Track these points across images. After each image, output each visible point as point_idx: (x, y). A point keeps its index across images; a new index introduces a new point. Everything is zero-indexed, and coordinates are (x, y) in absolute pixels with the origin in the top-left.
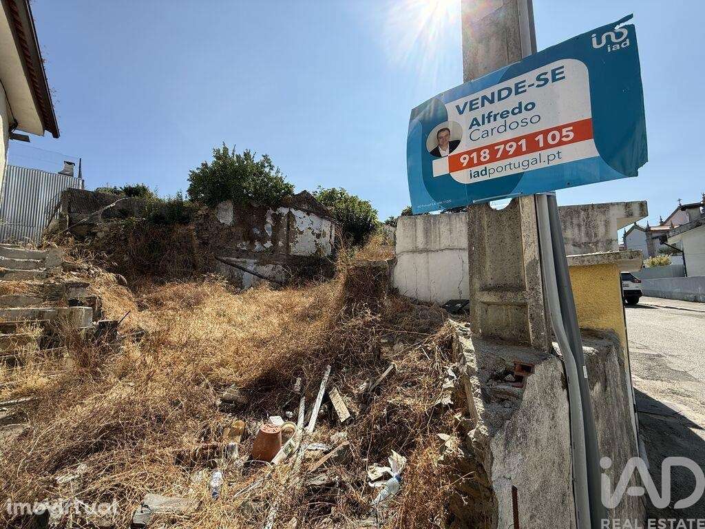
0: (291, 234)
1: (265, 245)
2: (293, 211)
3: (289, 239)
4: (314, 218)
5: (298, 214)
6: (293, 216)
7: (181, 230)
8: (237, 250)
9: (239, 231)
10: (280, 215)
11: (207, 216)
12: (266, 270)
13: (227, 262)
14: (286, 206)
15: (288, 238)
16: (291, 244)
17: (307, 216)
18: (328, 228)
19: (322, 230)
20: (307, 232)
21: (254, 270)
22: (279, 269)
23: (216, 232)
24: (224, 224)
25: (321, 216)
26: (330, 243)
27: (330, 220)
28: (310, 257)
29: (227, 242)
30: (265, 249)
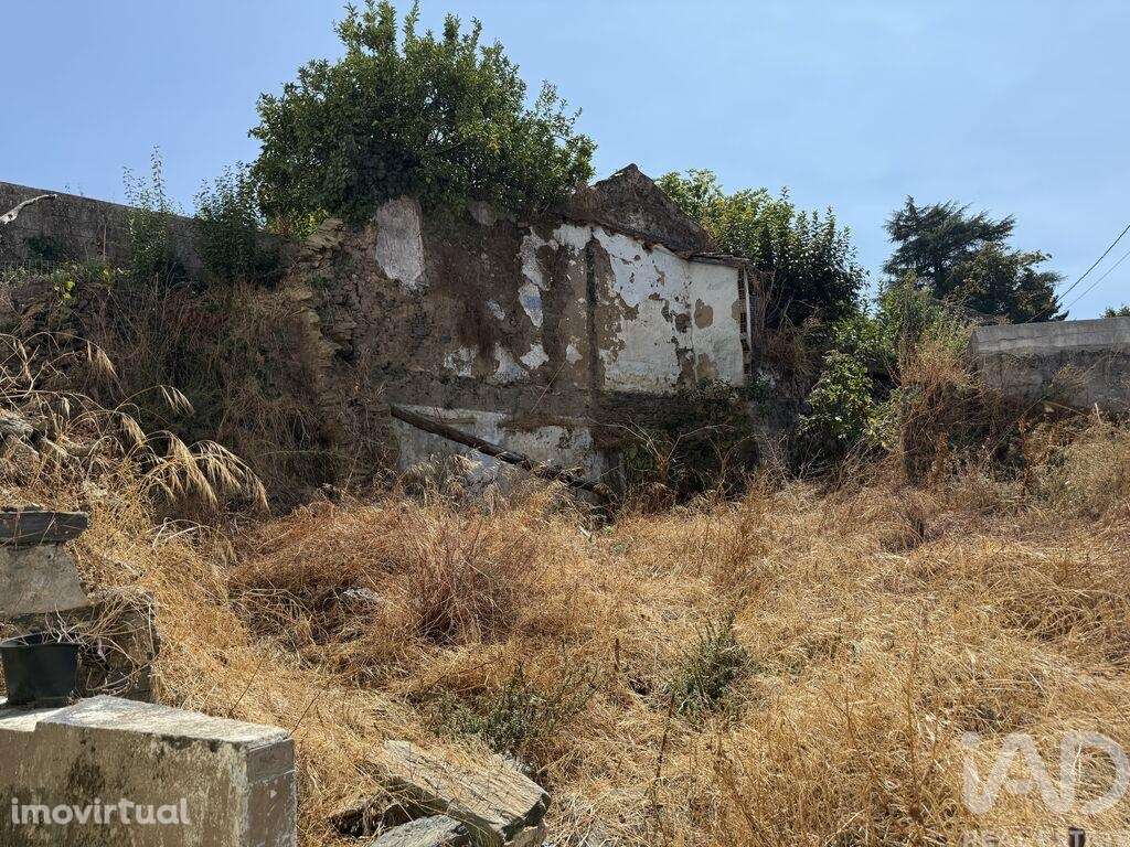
0: (602, 318)
1: (524, 360)
2: (600, 235)
3: (595, 336)
4: (663, 259)
5: (619, 247)
6: (605, 255)
7: (260, 304)
8: (445, 380)
9: (444, 310)
10: (564, 249)
11: (338, 255)
12: (541, 444)
13: (419, 423)
14: (580, 223)
15: (593, 331)
16: (603, 353)
17: (643, 254)
18: (718, 290)
19: (692, 301)
20: (647, 308)
21: (503, 444)
22: (580, 441)
23: (377, 312)
24: (397, 282)
25: (689, 253)
26: (743, 341)
27: (728, 264)
28: (665, 396)
29: (414, 349)
30: (526, 374)
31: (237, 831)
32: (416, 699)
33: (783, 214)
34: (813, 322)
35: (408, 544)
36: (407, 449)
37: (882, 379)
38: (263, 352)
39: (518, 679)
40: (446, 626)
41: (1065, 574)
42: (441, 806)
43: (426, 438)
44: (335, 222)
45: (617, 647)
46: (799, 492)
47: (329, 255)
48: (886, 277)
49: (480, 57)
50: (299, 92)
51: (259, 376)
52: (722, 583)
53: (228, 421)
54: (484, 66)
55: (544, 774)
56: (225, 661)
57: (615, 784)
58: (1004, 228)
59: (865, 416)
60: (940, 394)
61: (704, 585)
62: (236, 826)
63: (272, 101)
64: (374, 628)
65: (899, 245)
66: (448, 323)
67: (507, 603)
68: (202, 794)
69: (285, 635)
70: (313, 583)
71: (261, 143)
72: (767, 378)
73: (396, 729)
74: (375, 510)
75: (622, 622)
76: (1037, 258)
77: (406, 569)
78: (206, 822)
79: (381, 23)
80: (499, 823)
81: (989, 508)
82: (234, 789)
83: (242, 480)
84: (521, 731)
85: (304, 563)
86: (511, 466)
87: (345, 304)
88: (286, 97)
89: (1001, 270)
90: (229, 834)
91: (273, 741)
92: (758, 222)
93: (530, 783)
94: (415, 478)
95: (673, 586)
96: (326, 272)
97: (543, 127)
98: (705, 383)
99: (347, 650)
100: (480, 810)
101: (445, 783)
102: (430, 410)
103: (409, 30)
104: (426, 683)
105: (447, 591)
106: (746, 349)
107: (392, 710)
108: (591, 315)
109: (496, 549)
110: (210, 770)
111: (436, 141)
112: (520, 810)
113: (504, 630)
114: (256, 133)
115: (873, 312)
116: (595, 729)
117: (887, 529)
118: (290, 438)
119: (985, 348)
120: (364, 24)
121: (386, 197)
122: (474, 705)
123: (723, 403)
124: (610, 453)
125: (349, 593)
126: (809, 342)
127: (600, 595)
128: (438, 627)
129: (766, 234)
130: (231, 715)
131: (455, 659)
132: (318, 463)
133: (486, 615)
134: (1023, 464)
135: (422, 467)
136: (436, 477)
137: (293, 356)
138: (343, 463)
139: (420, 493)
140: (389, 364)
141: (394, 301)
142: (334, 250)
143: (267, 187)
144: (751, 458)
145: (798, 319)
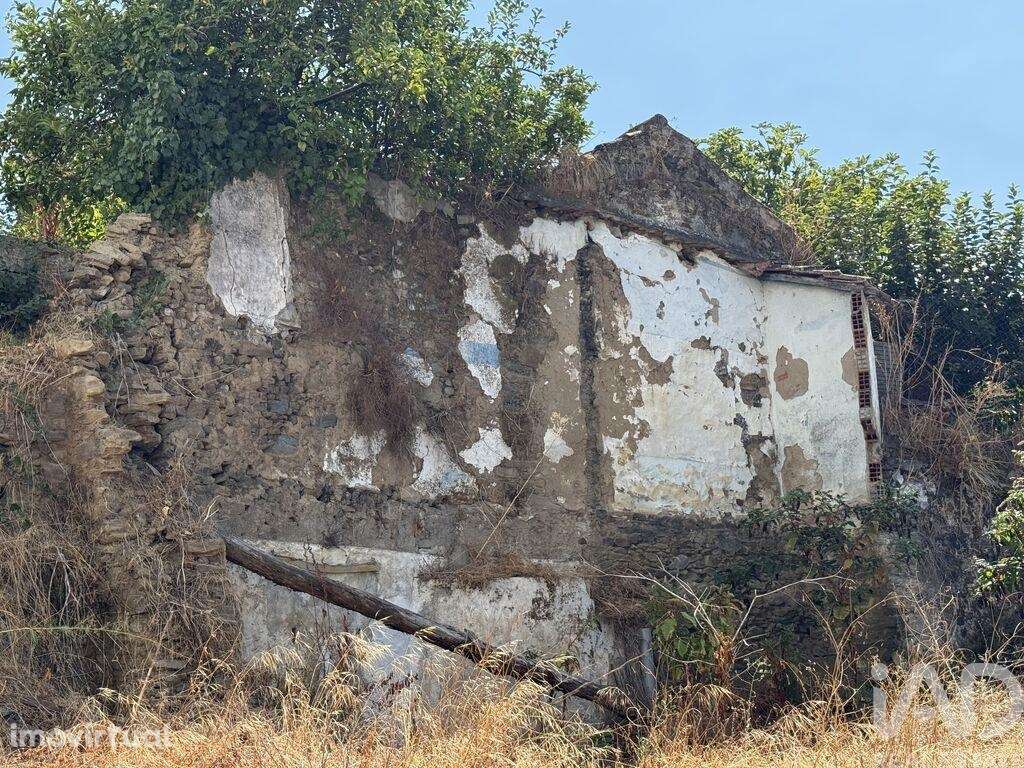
0: (608, 381)
2: (603, 235)
3: (596, 414)
4: (716, 276)
5: (636, 258)
6: (611, 271)
8: (324, 495)
9: (330, 368)
10: (537, 261)
11: (141, 276)
13: (277, 573)
14: (565, 214)
15: (591, 405)
16: (609, 444)
17: (679, 268)
18: (818, 332)
19: (770, 351)
20: (688, 364)
21: (428, 611)
22: (571, 605)
23: (206, 375)
24: (243, 321)
25: (763, 266)
26: (866, 423)
27: (833, 285)
28: (726, 522)
29: (270, 441)
30: (471, 482)
33: (931, 200)
34: (992, 388)
36: (253, 621)
43: (288, 602)
44: (137, 219)
47: (125, 275)
66: (331, 392)
71: (14, 84)
72: (912, 490)
74: (193, 737)
86: (442, 653)
87: (150, 361)
92: (882, 215)
94: (267, 678)
96: (118, 305)
97: (502, 56)
98: (797, 499)
102: (297, 550)
106: (871, 437)
108: (588, 376)
111: (316, 81)
114: (4, 67)
118: (43, 604)
121: (228, 175)
123: (833, 537)
124: (625, 629)
126: (986, 424)
129: (899, 234)
132: (92, 648)
136: (305, 674)
137: (55, 455)
138: (136, 650)
139: (275, 704)
140: (224, 466)
141: (237, 354)
142: (133, 267)
143: (19, 160)
144: (891, 640)
145: (965, 383)
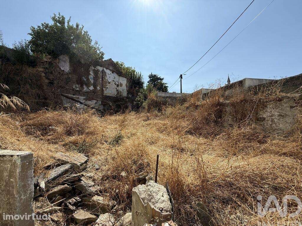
0: (104, 83)
1: (89, 88)
2: (105, 69)
4: (115, 75)
5: (108, 72)
6: (105, 73)
8: (73, 90)
9: (75, 77)
10: (98, 70)
12: (92, 103)
13: (67, 97)
14: (101, 66)
15: (102, 85)
16: (104, 89)
17: (112, 73)
18: (124, 81)
19: (120, 83)
20: (112, 82)
21: (84, 103)
22: (99, 103)
23: (59, 76)
24: (63, 71)
25: (119, 75)
26: (127, 90)
27: (125, 77)
28: (114, 97)
29: (67, 84)
30: (90, 91)
31: (18, 171)
32: (64, 145)
33: (134, 71)
34: (137, 88)
35: (63, 119)
36: (64, 102)
37: (146, 98)
38: (31, 80)
39: (84, 141)
40: (71, 133)
41: (164, 125)
42: (68, 162)
43: (68, 100)
44: (50, 57)
45: (102, 135)
46: (133, 113)
47: (48, 63)
48: (148, 83)
49: (83, 33)
50: (42, 28)
51: (30, 85)
52: (120, 126)
53: (21, 93)
54: (84, 34)
55: (88, 155)
56: (19, 140)
57: (100, 156)
58: (163, 79)
59: (143, 103)
60: (153, 100)
61: (117, 126)
62: (18, 170)
63: (34, 28)
64: (56, 133)
65: (150, 79)
66: (74, 80)
67: (83, 129)
68: (8, 165)
69: (35, 135)
70: (42, 125)
71: (31, 36)
72: (130, 96)
73: (59, 151)
74: (57, 112)
75: (104, 132)
76: (166, 84)
77: (63, 123)
78: (10, 171)
79: (62, 20)
80: (79, 164)
81: (157, 116)
82: (17, 164)
83: (23, 105)
84: (84, 149)
85: (40, 122)
86: (85, 106)
87: (51, 73)
88: (38, 28)
89: (162, 84)
90: (16, 172)
91: (27, 154)
92: (130, 72)
93: (85, 157)
94: (66, 107)
95: (113, 126)
96: (47, 66)
97: (95, 49)
98: (121, 95)
99: (49, 137)
100: (75, 162)
101: (69, 159)
102: (70, 95)
103: (68, 23)
104: (66, 142)
105: (71, 127)
106: (127, 91)
107: (59, 148)
108: (102, 82)
109: (81, 120)
110: (11, 161)
111: (73, 46)
112: (83, 162)
113: (82, 134)
114: (30, 34)
115: (145, 88)
116: (97, 148)
117: (144, 118)
118: (37, 98)
119: (159, 95)
120: (58, 19)
121: (62, 54)
122: (76, 146)
123: (123, 99)
124: (104, 105)
125: (50, 127)
126: (136, 91)
127: (100, 128)
128: (69, 133)
129: (131, 74)
130: (20, 150)
131: (72, 138)
132: (44, 103)
133: (79, 131)
134: (161, 111)
135: (68, 105)
136: (70, 107)
137: (38, 82)
138: (50, 103)
139: (67, 110)
140: (61, 86)
141: (63, 74)
142: (49, 62)
143: (33, 46)
144: (127, 107)
145: (135, 87)
